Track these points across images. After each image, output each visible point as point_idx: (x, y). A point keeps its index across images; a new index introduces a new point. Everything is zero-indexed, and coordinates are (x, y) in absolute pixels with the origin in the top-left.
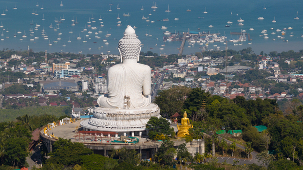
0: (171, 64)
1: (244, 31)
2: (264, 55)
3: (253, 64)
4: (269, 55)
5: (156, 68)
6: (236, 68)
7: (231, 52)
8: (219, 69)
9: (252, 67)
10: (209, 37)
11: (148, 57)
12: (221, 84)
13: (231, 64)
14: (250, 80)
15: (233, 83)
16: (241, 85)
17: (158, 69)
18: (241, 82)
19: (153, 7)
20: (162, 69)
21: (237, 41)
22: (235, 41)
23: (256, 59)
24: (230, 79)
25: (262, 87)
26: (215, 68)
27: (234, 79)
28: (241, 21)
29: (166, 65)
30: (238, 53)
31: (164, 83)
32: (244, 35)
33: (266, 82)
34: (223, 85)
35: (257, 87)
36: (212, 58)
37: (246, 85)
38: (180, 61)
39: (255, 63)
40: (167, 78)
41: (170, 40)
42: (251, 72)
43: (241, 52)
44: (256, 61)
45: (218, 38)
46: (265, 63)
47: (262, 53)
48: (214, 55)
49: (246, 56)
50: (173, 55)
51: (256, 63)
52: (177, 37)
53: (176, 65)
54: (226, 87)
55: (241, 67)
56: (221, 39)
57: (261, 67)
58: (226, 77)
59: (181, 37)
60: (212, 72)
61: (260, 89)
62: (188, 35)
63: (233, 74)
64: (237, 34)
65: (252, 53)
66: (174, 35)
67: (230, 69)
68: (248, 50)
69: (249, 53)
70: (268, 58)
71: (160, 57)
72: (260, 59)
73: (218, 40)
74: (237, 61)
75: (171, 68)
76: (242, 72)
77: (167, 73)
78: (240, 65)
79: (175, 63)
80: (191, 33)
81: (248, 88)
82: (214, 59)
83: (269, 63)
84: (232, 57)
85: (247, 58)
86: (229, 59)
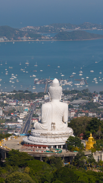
0: (40, 98)
1: (82, 78)
2: (96, 93)
3: (90, 99)
4: (99, 93)
5: (31, 100)
6: (80, 101)
7: (76, 91)
8: (69, 101)
9: (89, 101)
10: (62, 82)
11: (26, 93)
12: (71, 111)
13: (77, 99)
14: (89, 109)
15: (78, 111)
16: (83, 111)
17: (32, 101)
18: (84, 110)
19: (26, 63)
20: (35, 101)
21: (79, 84)
22: (78, 84)
23: (92, 96)
24: (77, 108)
25: (96, 113)
26: (67, 101)
27: (79, 108)
28: (81, 72)
29: (37, 98)
30: (80, 92)
31: (37, 110)
32: (83, 81)
33: (99, 110)
34: (73, 112)
35: (93, 113)
36: (65, 95)
37: (87, 111)
38: (45, 96)
39: (91, 98)
40: (38, 106)
41: (38, 83)
42: (89, 104)
43: (83, 91)
44: (92, 97)
45: (67, 83)
46: (97, 98)
47: (95, 92)
48: (66, 93)
49: (84, 93)
50: (41, 92)
51: (92, 98)
52: (43, 82)
53: (43, 99)
54: (74, 113)
55: (83, 101)
56: (70, 83)
57: (95, 101)
58: (74, 107)
59: (45, 81)
61: (95, 114)
62: (49, 81)
63: (78, 105)
64: (78, 80)
65: (89, 92)
66: (41, 81)
67: (75, 102)
68: (87, 90)
69: (87, 92)
70: (99, 95)
71: (33, 93)
72: (94, 96)
73: (68, 84)
74: (80, 97)
75: (40, 101)
76: (84, 103)
77: (38, 103)
78: (82, 99)
79: (42, 97)
80: (51, 80)
81: (88, 113)
82: (66, 96)
83: (99, 98)
84: (77, 94)
85: (86, 95)
86: (75, 95)
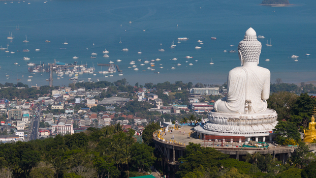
0: (45, 96)
1: (111, 62)
2: (139, 87)
3: (130, 95)
4: (145, 87)
5: (30, 99)
6: (114, 100)
7: (105, 84)
8: (97, 100)
9: (131, 99)
10: (77, 69)
11: (19, 88)
12: (104, 116)
13: (109, 96)
14: (133, 112)
15: (116, 115)
16: (125, 116)
17: (32, 100)
18: (124, 114)
19: (8, 38)
20: (37, 101)
21: (107, 72)
22: (104, 72)
23: (133, 91)
24: (112, 111)
25: (147, 118)
26: (94, 100)
27: (115, 110)
28: (106, 52)
29: (40, 96)
30: (112, 84)
31: (44, 115)
32: (113, 67)
33: (150, 113)
34: (106, 117)
35: (142, 118)
36: (86, 90)
37: (131, 116)
38: (54, 92)
39: (132, 94)
40: (45, 109)
41: (35, 71)
42: (132, 103)
43: (116, 83)
44: (133, 93)
45: (86, 70)
46: (143, 94)
47: (137, 84)
48: (89, 87)
49: (119, 87)
50: (45, 86)
51: (134, 95)
52: (43, 68)
53: (51, 97)
54: (110, 119)
55: (120, 99)
56: (90, 71)
57: (140, 99)
58: (107, 109)
59: (47, 68)
60: (91, 103)
61: (146, 120)
62: (54, 66)
63: (114, 105)
64: (106, 66)
65: (128, 85)
66: (39, 66)
67: (107, 101)
68: (123, 81)
69: (124, 84)
70: (145, 90)
71: (31, 88)
72: (137, 90)
73: (87, 71)
74: (115, 93)
75: (47, 100)
76: (122, 104)
77: (44, 104)
78: (118, 96)
79: (49, 94)
80: (57, 64)
81: (133, 120)
82: (89, 91)
83: (146, 94)
84: (106, 88)
85: (122, 89)
86: (104, 91)
